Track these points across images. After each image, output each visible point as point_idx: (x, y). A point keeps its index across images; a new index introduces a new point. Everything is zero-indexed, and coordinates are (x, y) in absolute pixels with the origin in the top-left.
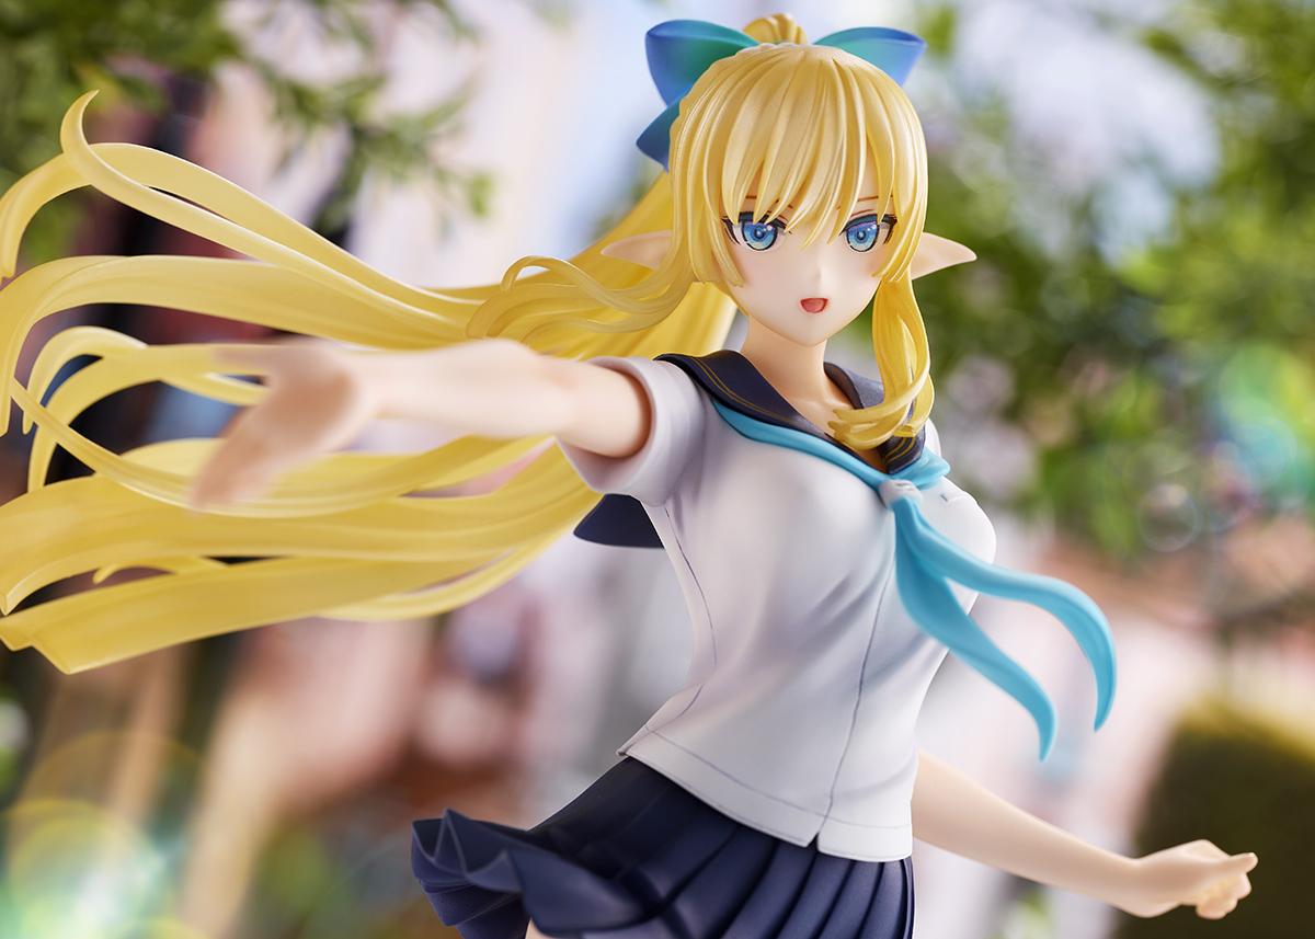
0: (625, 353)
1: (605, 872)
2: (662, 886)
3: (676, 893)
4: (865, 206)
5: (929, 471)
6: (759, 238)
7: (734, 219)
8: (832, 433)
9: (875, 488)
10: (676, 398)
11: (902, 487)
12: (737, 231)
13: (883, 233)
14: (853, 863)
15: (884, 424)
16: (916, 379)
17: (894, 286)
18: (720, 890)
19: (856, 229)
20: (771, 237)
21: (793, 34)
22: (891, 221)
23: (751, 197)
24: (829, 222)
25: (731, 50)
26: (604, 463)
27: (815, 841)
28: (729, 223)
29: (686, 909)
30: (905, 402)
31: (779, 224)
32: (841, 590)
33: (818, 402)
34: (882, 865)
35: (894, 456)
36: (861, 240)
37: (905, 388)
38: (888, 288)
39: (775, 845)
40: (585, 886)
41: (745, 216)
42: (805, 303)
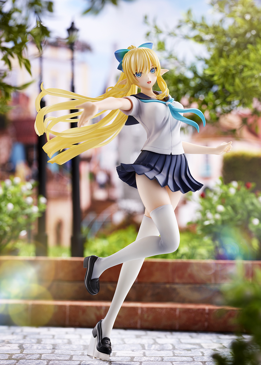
0: (125, 96)
1: (144, 165)
2: (153, 165)
3: (155, 166)
4: (152, 67)
5: (172, 100)
6: (139, 76)
7: (135, 74)
8: (157, 99)
9: (165, 104)
10: (135, 100)
11: (168, 103)
12: (136, 76)
13: (155, 70)
14: (177, 155)
15: (163, 95)
16: (166, 89)
17: (159, 77)
18: (161, 164)
19: (152, 70)
20: (140, 75)
21: (134, 47)
22: (156, 68)
23: (136, 70)
24: (148, 70)
25: (127, 52)
26: (128, 111)
27: (171, 154)
28: (134, 75)
29: (157, 167)
30: (165, 92)
31: (141, 73)
32: (165, 119)
33: (153, 96)
34: (181, 155)
35: (166, 99)
36: (153, 72)
37: (165, 90)
38: (158, 78)
39: (166, 155)
40: (143, 167)
41: (136, 73)
42: (148, 82)
